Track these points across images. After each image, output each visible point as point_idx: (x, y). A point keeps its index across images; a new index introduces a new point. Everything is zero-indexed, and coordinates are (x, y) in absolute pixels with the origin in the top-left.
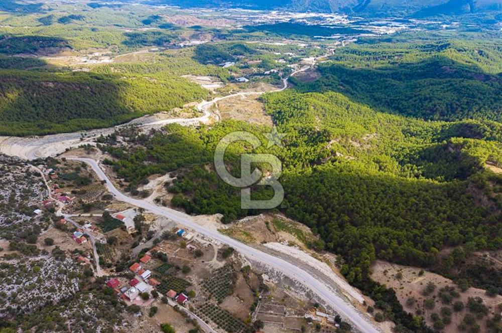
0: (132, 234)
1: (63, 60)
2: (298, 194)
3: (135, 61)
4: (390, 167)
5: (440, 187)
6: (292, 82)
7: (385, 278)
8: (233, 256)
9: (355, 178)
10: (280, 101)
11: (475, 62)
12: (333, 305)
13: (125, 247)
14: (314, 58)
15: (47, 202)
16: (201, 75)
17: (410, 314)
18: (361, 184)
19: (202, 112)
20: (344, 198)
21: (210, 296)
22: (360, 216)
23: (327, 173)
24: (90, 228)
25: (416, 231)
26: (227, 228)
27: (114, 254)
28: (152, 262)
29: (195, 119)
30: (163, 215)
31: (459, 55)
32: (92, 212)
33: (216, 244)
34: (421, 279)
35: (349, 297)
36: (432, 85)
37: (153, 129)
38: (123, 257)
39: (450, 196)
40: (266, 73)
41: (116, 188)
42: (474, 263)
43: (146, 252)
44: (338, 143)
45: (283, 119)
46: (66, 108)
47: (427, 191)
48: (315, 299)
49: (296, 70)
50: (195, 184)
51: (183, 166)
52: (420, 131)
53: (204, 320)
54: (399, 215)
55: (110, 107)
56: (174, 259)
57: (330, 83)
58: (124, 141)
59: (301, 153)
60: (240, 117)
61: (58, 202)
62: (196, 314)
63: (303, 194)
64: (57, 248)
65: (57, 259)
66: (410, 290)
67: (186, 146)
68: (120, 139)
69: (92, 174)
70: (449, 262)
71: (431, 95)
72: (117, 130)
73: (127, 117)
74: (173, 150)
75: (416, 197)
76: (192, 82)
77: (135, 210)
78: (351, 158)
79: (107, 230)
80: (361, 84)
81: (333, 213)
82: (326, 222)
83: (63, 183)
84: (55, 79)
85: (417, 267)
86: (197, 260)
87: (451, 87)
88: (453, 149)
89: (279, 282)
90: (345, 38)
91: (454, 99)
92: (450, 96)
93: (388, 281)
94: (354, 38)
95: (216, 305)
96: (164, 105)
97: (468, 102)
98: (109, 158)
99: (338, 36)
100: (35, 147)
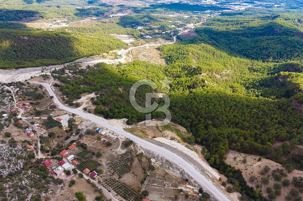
0: (66, 131)
1: (37, 25)
2: (179, 107)
3: (81, 26)
4: (239, 90)
5: (273, 103)
6: (179, 39)
7: (234, 162)
8: (132, 146)
9: (216, 97)
10: (170, 49)
11: (296, 26)
12: (198, 180)
13: (60, 139)
14: (193, 24)
15: (12, 109)
16: (122, 34)
17: (251, 187)
18: (220, 100)
19: (120, 56)
20: (208, 109)
21: (114, 173)
22: (219, 121)
23: (198, 94)
24: (38, 126)
25: (256, 131)
26: (130, 127)
27: (52, 144)
28: (76, 149)
29: (116, 60)
30: (88, 118)
31: (286, 22)
32: (41, 116)
33: (121, 138)
34: (259, 163)
35: (209, 175)
36: (268, 40)
37: (88, 65)
38: (58, 145)
39: (280, 108)
40: (162, 33)
41: (60, 101)
42: (297, 153)
43: (73, 142)
44: (206, 75)
45: (172, 60)
46: (35, 53)
47: (264, 105)
48: (186, 176)
49: (182, 31)
50: (111, 99)
51: (104, 88)
52: (260, 69)
53: (107, 190)
54: (245, 120)
55: (63, 52)
56: (92, 147)
57: (203, 39)
58: (70, 73)
59: (183, 82)
60: (145, 59)
61: (20, 110)
62: (102, 185)
63: (182, 106)
64: (12, 139)
65: (11, 146)
66: (252, 171)
67: (109, 77)
68: (67, 71)
69: (45, 93)
70: (280, 152)
71: (268, 46)
72: (66, 66)
73: (73, 58)
74: (101, 78)
75: (257, 108)
76: (116, 38)
77: (69, 115)
78: (215, 85)
79: (49, 128)
80: (222, 40)
81: (201, 119)
82: (197, 124)
83: (25, 98)
84: (29, 34)
85: (257, 155)
86: (107, 149)
87: (280, 41)
88: (282, 79)
89: (162, 164)
90: (213, 12)
91: (282, 49)
92: (280, 47)
93: (237, 164)
94: (219, 12)
95: (117, 179)
96: (97, 51)
97: (291, 50)
98: (58, 82)
99: (209, 11)
100: (12, 76)
